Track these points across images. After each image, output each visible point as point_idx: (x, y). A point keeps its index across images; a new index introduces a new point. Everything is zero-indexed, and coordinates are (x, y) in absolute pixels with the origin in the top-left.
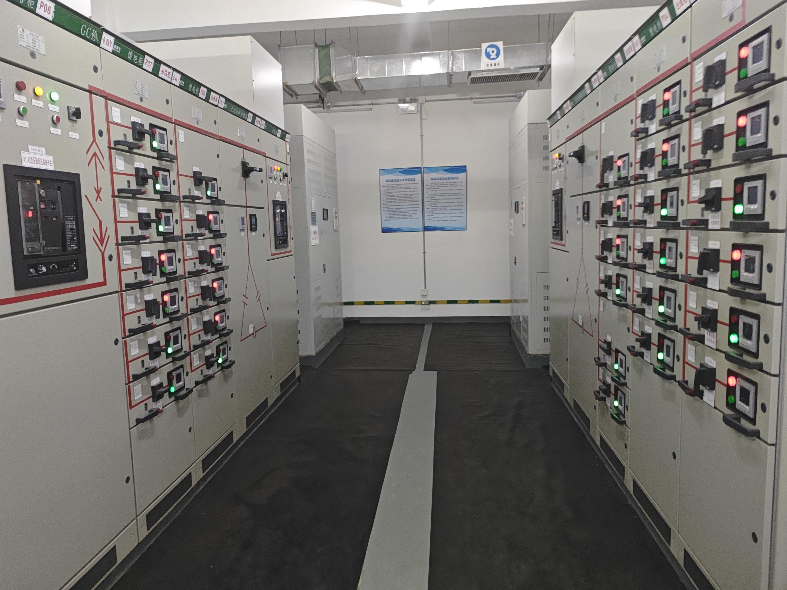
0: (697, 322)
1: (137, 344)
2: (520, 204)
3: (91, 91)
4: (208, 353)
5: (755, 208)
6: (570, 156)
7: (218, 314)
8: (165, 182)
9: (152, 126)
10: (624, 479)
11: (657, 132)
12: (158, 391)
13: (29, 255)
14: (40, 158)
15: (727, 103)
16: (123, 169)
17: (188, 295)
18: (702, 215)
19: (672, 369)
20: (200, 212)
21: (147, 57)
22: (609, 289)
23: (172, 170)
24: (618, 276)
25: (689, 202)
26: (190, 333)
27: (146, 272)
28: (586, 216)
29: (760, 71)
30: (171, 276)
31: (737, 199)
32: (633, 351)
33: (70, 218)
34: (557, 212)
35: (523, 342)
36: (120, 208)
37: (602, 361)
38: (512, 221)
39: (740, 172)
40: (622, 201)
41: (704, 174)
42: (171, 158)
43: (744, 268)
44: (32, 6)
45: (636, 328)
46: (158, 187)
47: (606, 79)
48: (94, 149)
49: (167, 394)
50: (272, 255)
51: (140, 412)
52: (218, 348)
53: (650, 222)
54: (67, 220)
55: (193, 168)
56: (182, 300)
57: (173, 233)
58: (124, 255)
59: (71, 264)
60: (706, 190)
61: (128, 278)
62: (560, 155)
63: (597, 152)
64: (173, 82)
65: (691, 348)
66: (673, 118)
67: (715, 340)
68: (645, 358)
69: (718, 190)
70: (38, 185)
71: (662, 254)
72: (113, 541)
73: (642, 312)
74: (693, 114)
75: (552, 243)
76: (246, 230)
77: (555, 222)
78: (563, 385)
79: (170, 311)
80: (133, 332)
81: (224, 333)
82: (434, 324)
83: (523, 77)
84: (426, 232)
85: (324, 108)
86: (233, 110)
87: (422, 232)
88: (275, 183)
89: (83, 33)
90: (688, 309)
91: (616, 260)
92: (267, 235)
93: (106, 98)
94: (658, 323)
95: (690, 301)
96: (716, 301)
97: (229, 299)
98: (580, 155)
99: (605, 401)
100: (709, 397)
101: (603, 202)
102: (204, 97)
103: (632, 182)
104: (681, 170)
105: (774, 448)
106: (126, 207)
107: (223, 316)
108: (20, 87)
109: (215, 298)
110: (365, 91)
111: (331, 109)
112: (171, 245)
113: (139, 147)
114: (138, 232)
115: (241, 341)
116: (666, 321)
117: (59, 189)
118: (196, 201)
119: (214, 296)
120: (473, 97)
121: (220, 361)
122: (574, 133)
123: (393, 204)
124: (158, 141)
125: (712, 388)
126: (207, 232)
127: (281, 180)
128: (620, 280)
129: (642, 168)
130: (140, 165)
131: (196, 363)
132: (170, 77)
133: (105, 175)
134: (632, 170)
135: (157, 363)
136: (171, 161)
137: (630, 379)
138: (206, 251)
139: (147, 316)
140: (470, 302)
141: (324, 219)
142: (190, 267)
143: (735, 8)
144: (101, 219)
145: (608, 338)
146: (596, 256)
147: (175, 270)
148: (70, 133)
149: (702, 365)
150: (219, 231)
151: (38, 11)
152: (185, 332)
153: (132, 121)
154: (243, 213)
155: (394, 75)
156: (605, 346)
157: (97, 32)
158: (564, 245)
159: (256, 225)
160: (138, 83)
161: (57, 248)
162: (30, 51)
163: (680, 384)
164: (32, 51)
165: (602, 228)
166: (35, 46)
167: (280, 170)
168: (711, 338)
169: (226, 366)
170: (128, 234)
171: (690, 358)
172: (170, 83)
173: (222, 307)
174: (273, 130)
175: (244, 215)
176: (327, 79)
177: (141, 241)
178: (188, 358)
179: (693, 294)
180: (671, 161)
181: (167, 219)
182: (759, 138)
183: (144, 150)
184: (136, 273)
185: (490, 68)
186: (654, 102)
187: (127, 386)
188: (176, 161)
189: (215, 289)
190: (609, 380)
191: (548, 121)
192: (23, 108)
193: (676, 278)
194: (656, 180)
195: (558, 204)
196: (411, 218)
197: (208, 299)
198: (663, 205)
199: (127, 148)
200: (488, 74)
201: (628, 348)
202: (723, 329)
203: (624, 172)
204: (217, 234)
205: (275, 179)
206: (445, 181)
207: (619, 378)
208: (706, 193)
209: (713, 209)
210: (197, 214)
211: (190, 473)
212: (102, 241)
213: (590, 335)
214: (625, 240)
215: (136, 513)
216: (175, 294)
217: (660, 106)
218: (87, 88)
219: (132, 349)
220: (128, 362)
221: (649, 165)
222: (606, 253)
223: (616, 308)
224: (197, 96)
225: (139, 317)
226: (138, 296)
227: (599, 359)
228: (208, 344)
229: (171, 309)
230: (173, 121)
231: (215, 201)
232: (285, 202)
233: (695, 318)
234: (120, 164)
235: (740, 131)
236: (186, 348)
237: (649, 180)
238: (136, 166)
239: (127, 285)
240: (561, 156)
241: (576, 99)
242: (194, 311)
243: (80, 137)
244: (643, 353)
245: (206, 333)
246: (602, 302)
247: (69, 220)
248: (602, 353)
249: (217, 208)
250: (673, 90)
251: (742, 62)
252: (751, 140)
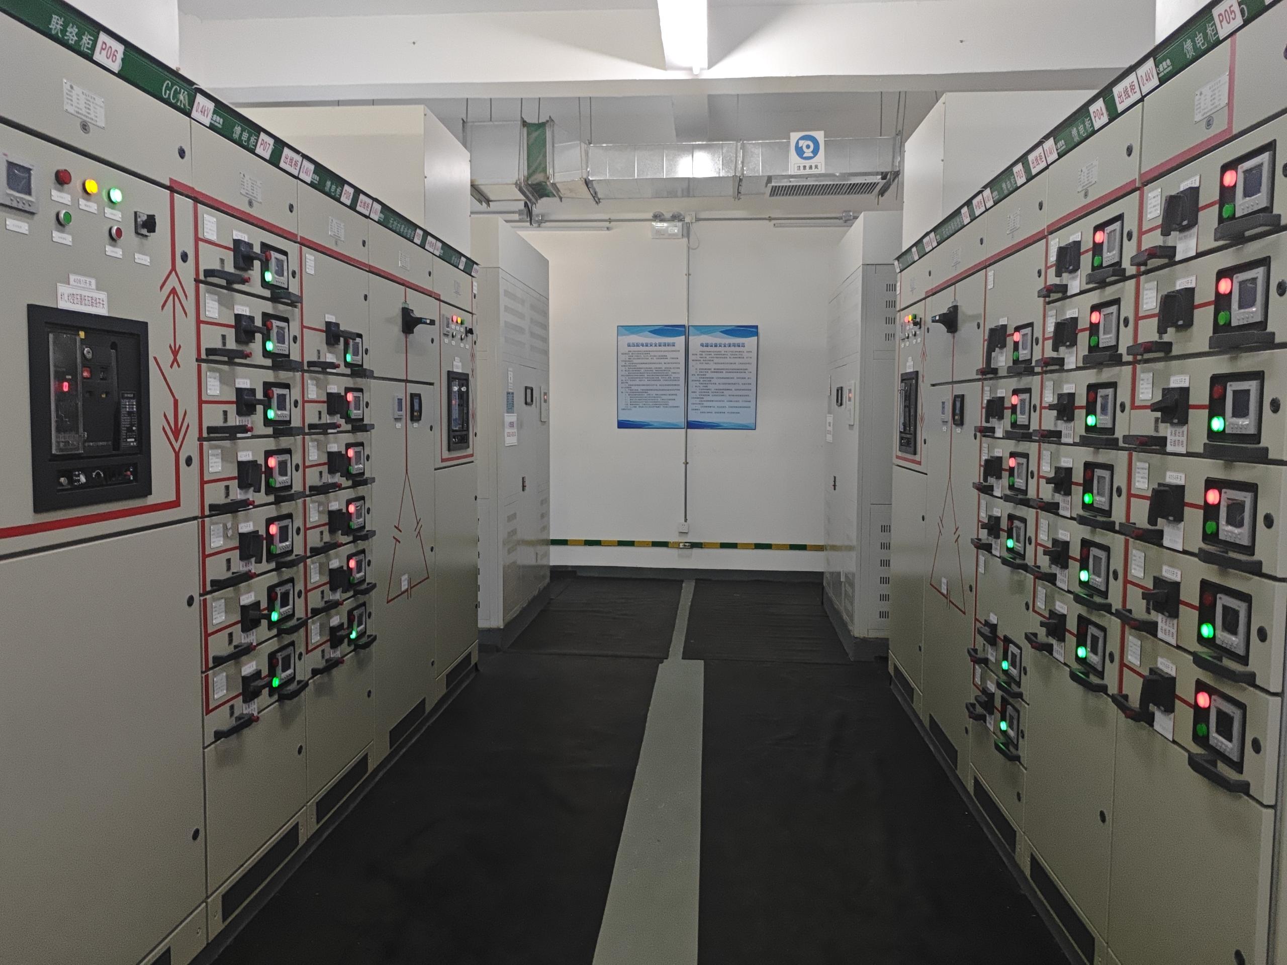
0: (1145, 601)
1: (223, 606)
2: (846, 392)
3: (173, 188)
4: (335, 621)
5: (1246, 424)
6: (933, 321)
7: (354, 558)
8: (281, 340)
9: (265, 247)
10: (1014, 850)
11: (1082, 292)
12: (252, 684)
13: (58, 455)
14: (87, 295)
15: (1199, 255)
16: (216, 315)
17: (308, 526)
18: (1156, 429)
19: (1101, 675)
20: (333, 389)
21: (263, 136)
22: (995, 538)
23: (294, 320)
24: (1011, 517)
25: (1134, 407)
26: (309, 588)
27: (243, 486)
28: (959, 418)
29: (1256, 208)
30: (282, 494)
31: (1215, 408)
32: (1035, 642)
33: (129, 395)
34: (907, 409)
35: (845, 617)
36: (208, 379)
37: (980, 655)
38: (830, 418)
39: (1220, 365)
40: (1020, 398)
41: (1160, 365)
42: (293, 299)
43: (1225, 519)
44: (88, 48)
45: (1040, 605)
46: (270, 346)
47: (996, 203)
48: (173, 282)
49: (266, 691)
50: (443, 460)
51: (221, 720)
52: (350, 613)
53: (1068, 436)
54: (124, 398)
55: (326, 316)
56: (298, 533)
57: (289, 422)
58: (210, 457)
59: (126, 471)
60: (1164, 390)
61: (215, 495)
62: (915, 317)
63: (977, 316)
64: (302, 176)
65: (1133, 643)
66: (1111, 273)
67: (1174, 631)
68: (1055, 654)
69: (1184, 392)
70: (82, 339)
71: (1087, 487)
72: (167, 941)
73: (1051, 579)
74: (1143, 268)
75: (898, 457)
76: (404, 421)
77: (904, 425)
78: (911, 691)
79: (278, 552)
80: (218, 585)
81: (361, 589)
82: (697, 581)
83: (854, 189)
84: (688, 430)
85: (531, 224)
86: (393, 224)
87: (684, 431)
88: (453, 343)
89: (165, 94)
90: (1129, 578)
91: (1008, 492)
92: (437, 429)
93: (196, 200)
94: (1078, 599)
95: (1133, 566)
96: (1178, 568)
97: (373, 533)
98: (950, 320)
99: (985, 722)
100: (1163, 723)
101: (989, 398)
102: (348, 203)
103: (1038, 369)
104: (1121, 355)
105: (1272, 811)
106: (218, 378)
107: (361, 560)
108: (62, 178)
109: (348, 531)
110: (599, 199)
111: (543, 225)
112: (285, 442)
113: (244, 281)
114: (234, 420)
115: (388, 602)
116: (1091, 596)
117: (114, 346)
118: (329, 370)
119: (349, 527)
120: (773, 216)
121: (353, 636)
122: (938, 286)
123: (637, 382)
124: (274, 271)
125: (1169, 709)
126: (342, 422)
127: (462, 339)
128: (1014, 525)
129: (1055, 348)
130: (243, 310)
131: (316, 638)
132: (298, 168)
133: (187, 325)
134: (1037, 350)
135: (252, 638)
136: (293, 305)
137: (1029, 685)
138: (340, 452)
139: (242, 558)
140: (758, 546)
141: (526, 403)
142: (313, 478)
143: (1216, 107)
144: (177, 397)
145: (991, 618)
146: (974, 483)
147: (289, 484)
148: (137, 256)
149: (1152, 671)
150: (362, 420)
151: (97, 57)
152: (299, 586)
153: (235, 238)
154: (399, 391)
155: (649, 177)
156: (986, 630)
157: (188, 94)
158: (919, 463)
159: (420, 411)
160: (247, 177)
161: (105, 443)
162: (80, 120)
163: (1113, 698)
164: (85, 121)
165: (984, 439)
166: (89, 113)
167: (462, 323)
168: (1168, 628)
169: (363, 644)
170: (219, 422)
171: (1133, 658)
172: (297, 178)
173: (361, 545)
174: (453, 258)
175: (402, 396)
176: (538, 177)
177: (239, 435)
178: (302, 631)
179: (1138, 555)
180: (1105, 339)
181: (282, 399)
182: (1254, 313)
183: (250, 286)
184: (227, 488)
185: (802, 172)
186: (1077, 244)
187: (204, 675)
188: (299, 305)
189: (350, 514)
190: (992, 687)
191: (896, 263)
192: (65, 215)
193: (1110, 527)
194: (1078, 369)
195: (910, 396)
196: (666, 406)
197: (340, 532)
198: (1090, 409)
199: (223, 282)
200: (798, 182)
201: (1027, 637)
202: (1189, 616)
203: (1025, 352)
204: (359, 426)
205: (453, 336)
206: (722, 349)
207: (1009, 684)
208: (1164, 395)
209: (1176, 421)
210: (329, 391)
211: (297, 824)
212: (176, 433)
213: (962, 611)
214: (1024, 461)
215: (207, 891)
216: (286, 522)
217: (1087, 251)
218: (168, 183)
219: (214, 613)
220: (207, 635)
221: (1068, 344)
222: (992, 480)
223: (1006, 569)
224: (338, 200)
225: (229, 561)
226: (229, 525)
227: (975, 651)
228: (336, 607)
229: (280, 547)
230: (299, 240)
231: (357, 371)
232: (468, 375)
233: (1143, 593)
234: (212, 308)
235: (1221, 302)
236: (300, 613)
237: (1066, 367)
238: (236, 312)
239: (212, 507)
240: (918, 320)
241: (946, 230)
242: (315, 552)
243: (151, 261)
244: (1052, 645)
245: (333, 589)
246: (982, 559)
247: (127, 398)
248: (980, 640)
249: (360, 382)
250: (1109, 229)
251: (1227, 194)
252: (1239, 316)
